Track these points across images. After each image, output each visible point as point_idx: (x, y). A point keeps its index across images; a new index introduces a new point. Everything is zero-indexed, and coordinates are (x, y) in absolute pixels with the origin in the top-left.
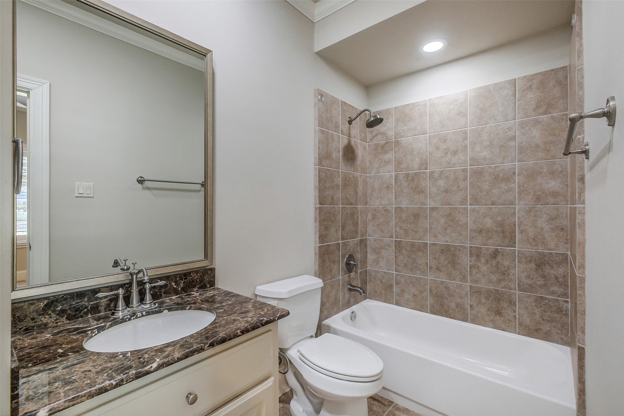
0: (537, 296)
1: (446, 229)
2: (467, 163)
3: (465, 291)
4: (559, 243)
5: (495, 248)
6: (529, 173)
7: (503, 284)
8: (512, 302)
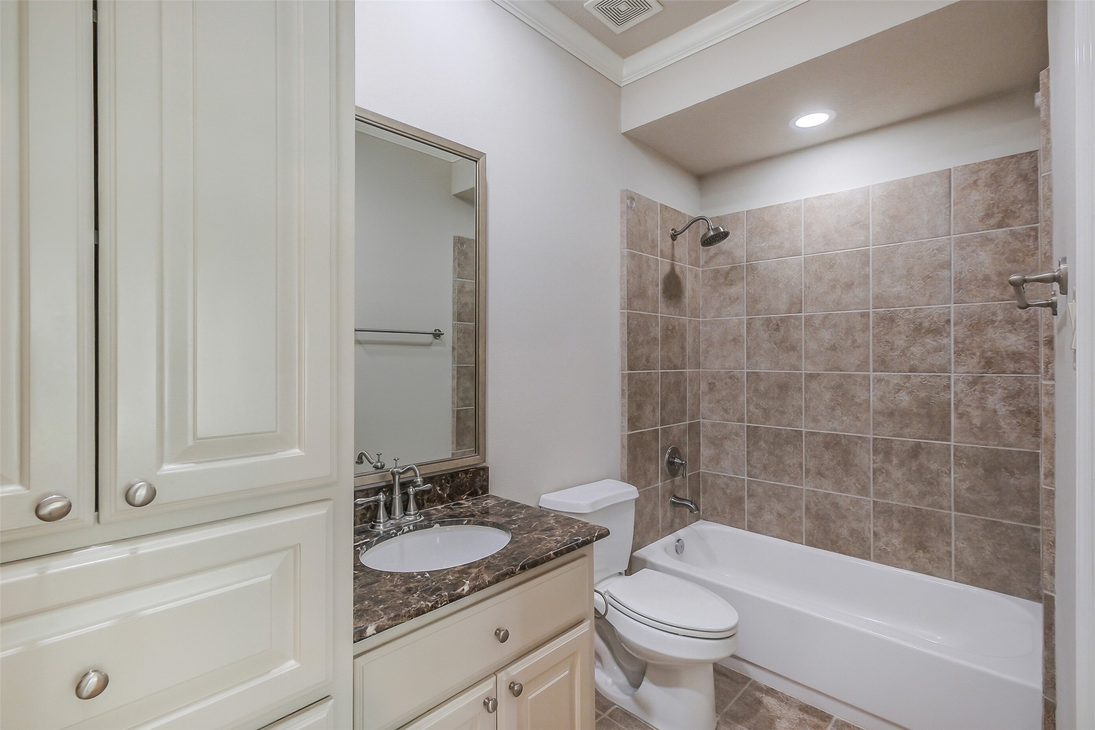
0: (987, 521)
1: (833, 409)
2: (869, 304)
3: (865, 509)
4: (1023, 436)
5: (915, 441)
6: (973, 322)
7: (929, 499)
8: (945, 529)
